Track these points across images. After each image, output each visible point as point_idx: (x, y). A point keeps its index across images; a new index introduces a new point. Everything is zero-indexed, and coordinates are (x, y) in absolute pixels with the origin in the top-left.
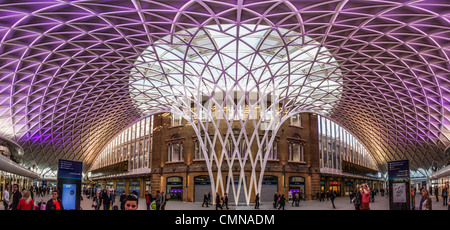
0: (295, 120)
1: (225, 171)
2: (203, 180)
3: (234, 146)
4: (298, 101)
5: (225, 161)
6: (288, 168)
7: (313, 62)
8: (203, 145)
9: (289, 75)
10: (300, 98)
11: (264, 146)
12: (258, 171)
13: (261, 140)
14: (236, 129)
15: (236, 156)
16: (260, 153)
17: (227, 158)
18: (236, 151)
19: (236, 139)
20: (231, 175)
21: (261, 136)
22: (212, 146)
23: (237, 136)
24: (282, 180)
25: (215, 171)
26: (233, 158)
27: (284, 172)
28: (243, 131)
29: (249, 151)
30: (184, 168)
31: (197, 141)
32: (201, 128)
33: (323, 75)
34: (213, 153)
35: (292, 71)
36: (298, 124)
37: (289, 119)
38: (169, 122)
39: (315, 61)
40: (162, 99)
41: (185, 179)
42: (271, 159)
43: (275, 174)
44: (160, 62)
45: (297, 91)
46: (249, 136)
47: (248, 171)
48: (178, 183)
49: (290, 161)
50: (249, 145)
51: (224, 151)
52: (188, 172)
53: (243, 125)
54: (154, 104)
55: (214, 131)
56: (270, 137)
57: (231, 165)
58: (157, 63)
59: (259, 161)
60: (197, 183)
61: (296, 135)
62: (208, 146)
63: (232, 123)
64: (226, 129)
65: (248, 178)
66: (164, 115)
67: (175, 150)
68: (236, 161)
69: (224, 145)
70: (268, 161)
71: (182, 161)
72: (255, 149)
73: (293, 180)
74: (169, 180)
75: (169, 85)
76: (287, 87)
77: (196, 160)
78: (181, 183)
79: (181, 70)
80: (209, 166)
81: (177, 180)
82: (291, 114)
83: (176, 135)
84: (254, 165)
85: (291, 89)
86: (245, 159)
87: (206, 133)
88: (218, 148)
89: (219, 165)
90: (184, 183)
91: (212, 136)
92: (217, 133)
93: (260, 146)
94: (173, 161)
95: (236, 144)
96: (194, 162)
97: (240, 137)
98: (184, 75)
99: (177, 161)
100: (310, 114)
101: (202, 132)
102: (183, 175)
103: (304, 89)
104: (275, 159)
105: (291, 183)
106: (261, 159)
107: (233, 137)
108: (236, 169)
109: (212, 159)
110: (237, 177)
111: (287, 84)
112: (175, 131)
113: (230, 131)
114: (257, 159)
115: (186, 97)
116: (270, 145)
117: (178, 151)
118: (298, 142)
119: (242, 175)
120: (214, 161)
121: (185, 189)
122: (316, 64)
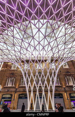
0: (65, 66)
1: (35, 91)
2: (23, 96)
3: (39, 80)
4: (64, 57)
5: (35, 87)
6: (67, 89)
7: (65, 35)
8: (25, 79)
9: (58, 46)
10: (65, 55)
11: (53, 79)
12: (51, 91)
13: (51, 77)
14: (40, 73)
15: (40, 84)
16: (51, 83)
17: (36, 85)
18: (40, 82)
19: (40, 77)
20: (38, 93)
21: (51, 75)
22: (29, 80)
23: (40, 76)
24: (65, 95)
25: (30, 91)
26: (39, 85)
27: (66, 91)
28: (43, 73)
29: (46, 82)
30: (14, 90)
31: (23, 77)
32: (25, 72)
33: (72, 40)
34: (29, 83)
35: (58, 43)
36: (67, 67)
37: (62, 66)
38: (11, 67)
39: (66, 34)
40: (10, 56)
41: (13, 95)
42: (57, 85)
43: (61, 92)
44: (14, 37)
45: (63, 52)
46: (45, 75)
47: (46, 91)
48: (9, 98)
49: (67, 85)
50: (46, 79)
51: (35, 82)
52: (16, 92)
53: (43, 71)
54: (5, 57)
55: (30, 73)
56: (55, 75)
57: (38, 89)
58: (12, 38)
59: (51, 86)
60: (20, 98)
61: (68, 72)
62: (27, 80)
63: (38, 70)
64: (36, 73)
65: (46, 95)
66: (9, 64)
67: (11, 80)
68: (40, 87)
69: (34, 80)
70: (56, 86)
71: (13, 86)
72: (48, 81)
73: (72, 95)
74: (4, 96)
75: (14, 50)
76: (58, 52)
77: (21, 86)
78: (11, 98)
79: (20, 45)
80: (27, 89)
81: (9, 96)
82: (63, 63)
83: (13, 74)
84: (49, 88)
85: (60, 52)
86: (44, 85)
87: (27, 74)
88: (32, 81)
89: (32, 89)
90: (13, 97)
91: (29, 76)
92: (32, 74)
93: (51, 79)
94: (9, 86)
95: (40, 79)
96: (20, 87)
97: (41, 76)
98: (21, 47)
99: (11, 86)
100: (72, 61)
101: (25, 73)
102: (13, 93)
103: (66, 50)
104: (59, 85)
105: (71, 97)
106: (52, 85)
107: (38, 76)
108: (40, 90)
109: (29, 86)
110: (41, 94)
111: (58, 51)
112: (12, 72)
113: (37, 74)
114: (50, 85)
115: (20, 57)
116: (55, 79)
117: (12, 81)
118: (70, 75)
119: (43, 93)
120: (30, 87)
121: (12, 101)
122: (66, 35)
